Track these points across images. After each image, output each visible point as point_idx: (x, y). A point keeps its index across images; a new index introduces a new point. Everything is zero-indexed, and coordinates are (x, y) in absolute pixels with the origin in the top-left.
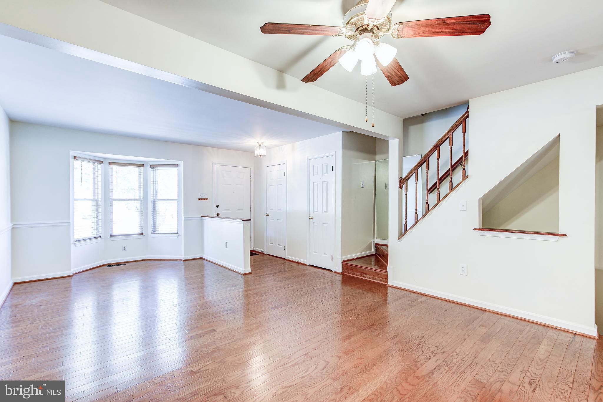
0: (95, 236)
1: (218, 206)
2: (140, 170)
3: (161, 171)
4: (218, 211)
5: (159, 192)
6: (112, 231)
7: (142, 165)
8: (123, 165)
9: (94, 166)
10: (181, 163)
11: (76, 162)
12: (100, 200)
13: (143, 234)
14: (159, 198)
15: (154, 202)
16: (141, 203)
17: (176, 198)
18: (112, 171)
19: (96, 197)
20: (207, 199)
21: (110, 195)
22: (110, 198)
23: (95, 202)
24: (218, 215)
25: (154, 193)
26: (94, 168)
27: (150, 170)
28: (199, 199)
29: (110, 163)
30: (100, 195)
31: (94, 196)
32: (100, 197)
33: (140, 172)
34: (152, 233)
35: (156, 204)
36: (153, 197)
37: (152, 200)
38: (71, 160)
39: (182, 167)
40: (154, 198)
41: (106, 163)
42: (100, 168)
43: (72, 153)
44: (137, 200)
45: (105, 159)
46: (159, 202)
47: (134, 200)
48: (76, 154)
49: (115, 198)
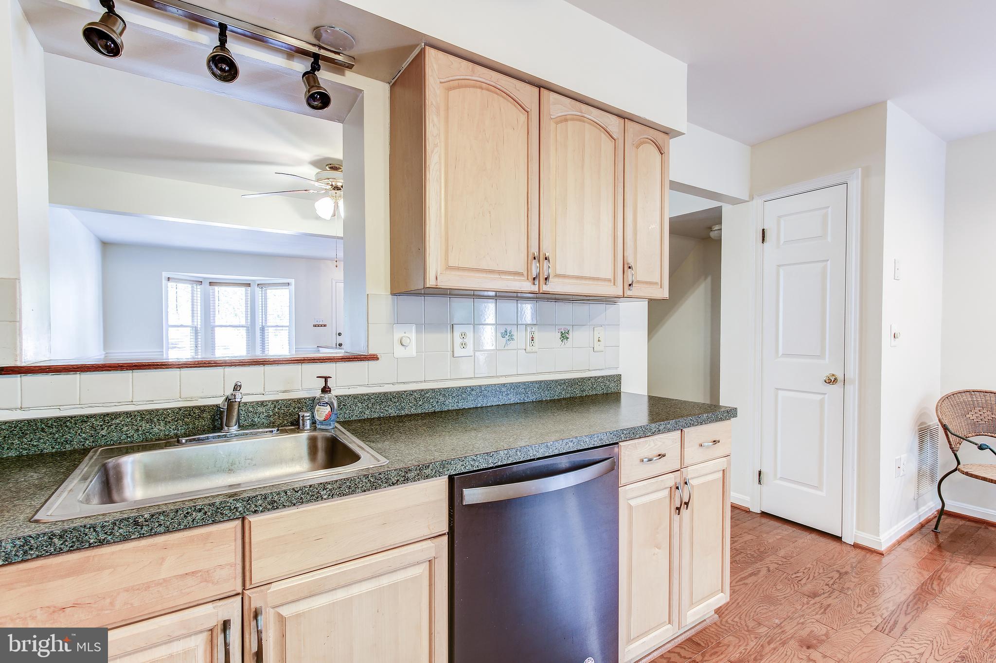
1: (340, 334)
2: (246, 290)
3: (271, 292)
4: (340, 340)
5: (269, 318)
7: (249, 285)
8: (227, 284)
9: (193, 287)
10: (292, 281)
11: (170, 284)
12: (199, 326)
14: (268, 324)
15: (263, 329)
16: (248, 330)
17: (288, 324)
18: (214, 292)
19: (196, 323)
20: (325, 326)
21: (212, 321)
22: (212, 324)
23: (194, 329)
24: (340, 345)
25: (264, 318)
26: (193, 290)
27: (258, 291)
28: (315, 326)
29: (211, 284)
30: (199, 321)
31: (193, 321)
32: (199, 323)
33: (246, 293)
35: (266, 331)
36: (262, 323)
37: (261, 326)
38: (164, 282)
39: (292, 287)
40: (264, 324)
41: (206, 284)
42: (199, 290)
43: (165, 275)
44: (242, 327)
45: (205, 278)
46: (269, 328)
47: (239, 326)
48: (170, 275)
49: (217, 324)
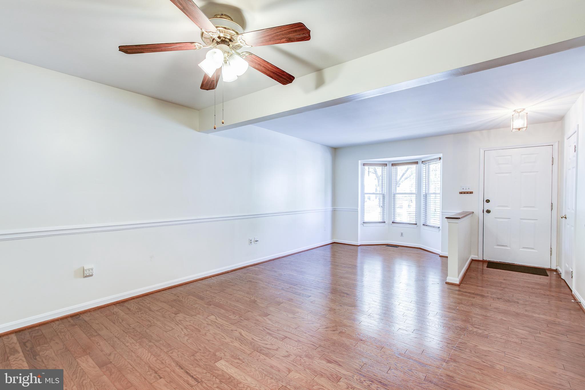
0: (381, 221)
1: (488, 201)
2: (416, 167)
4: (487, 206)
5: (430, 188)
6: (394, 219)
7: (417, 163)
8: (403, 164)
11: (364, 168)
12: (385, 193)
13: (416, 224)
14: (430, 192)
15: (426, 196)
20: (471, 193)
21: (393, 190)
22: (393, 192)
23: (382, 195)
24: (488, 212)
25: (427, 188)
27: (423, 166)
28: (461, 193)
29: (393, 165)
31: (382, 191)
32: (386, 191)
34: (423, 225)
35: (428, 197)
36: (426, 191)
37: (424, 194)
41: (390, 166)
42: (384, 170)
43: (361, 162)
44: (414, 194)
45: (388, 162)
46: (430, 195)
47: (412, 194)
48: (365, 161)
49: (398, 192)
